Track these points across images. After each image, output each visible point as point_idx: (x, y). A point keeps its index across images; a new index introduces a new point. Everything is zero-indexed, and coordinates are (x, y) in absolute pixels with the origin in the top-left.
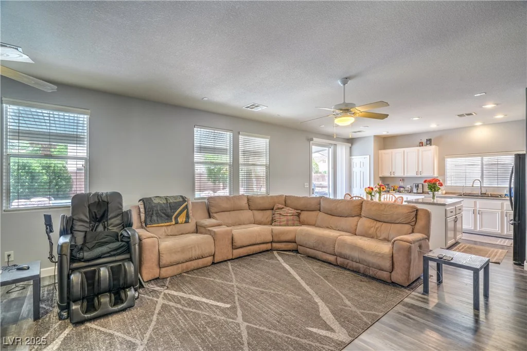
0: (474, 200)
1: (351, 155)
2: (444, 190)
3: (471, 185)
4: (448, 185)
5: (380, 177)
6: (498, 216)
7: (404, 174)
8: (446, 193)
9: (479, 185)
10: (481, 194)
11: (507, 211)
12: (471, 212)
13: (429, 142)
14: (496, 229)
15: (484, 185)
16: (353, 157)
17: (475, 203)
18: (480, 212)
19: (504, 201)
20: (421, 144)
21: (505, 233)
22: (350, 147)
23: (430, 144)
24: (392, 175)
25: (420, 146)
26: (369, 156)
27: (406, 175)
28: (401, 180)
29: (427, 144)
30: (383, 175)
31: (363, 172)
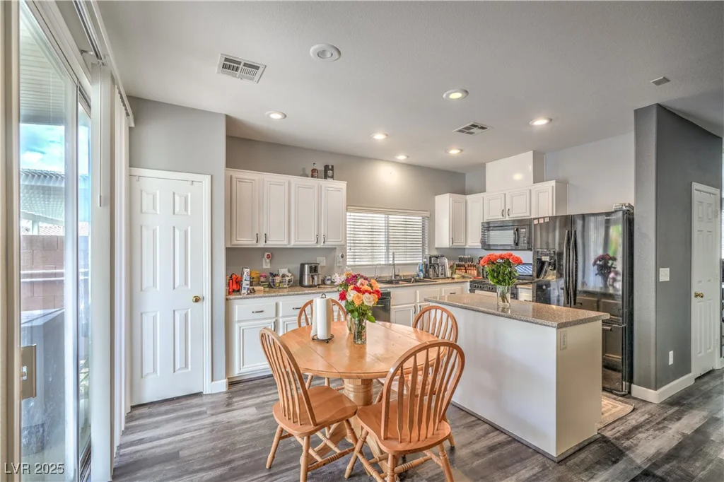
7: (289, 241)
12: (411, 312)
16: (142, 172)
20: (314, 174)
22: (130, 128)
23: (332, 177)
24: (261, 245)
25: (312, 176)
26: (210, 177)
27: (293, 244)
28: (269, 257)
29: (326, 177)
30: (235, 242)
31: (186, 232)
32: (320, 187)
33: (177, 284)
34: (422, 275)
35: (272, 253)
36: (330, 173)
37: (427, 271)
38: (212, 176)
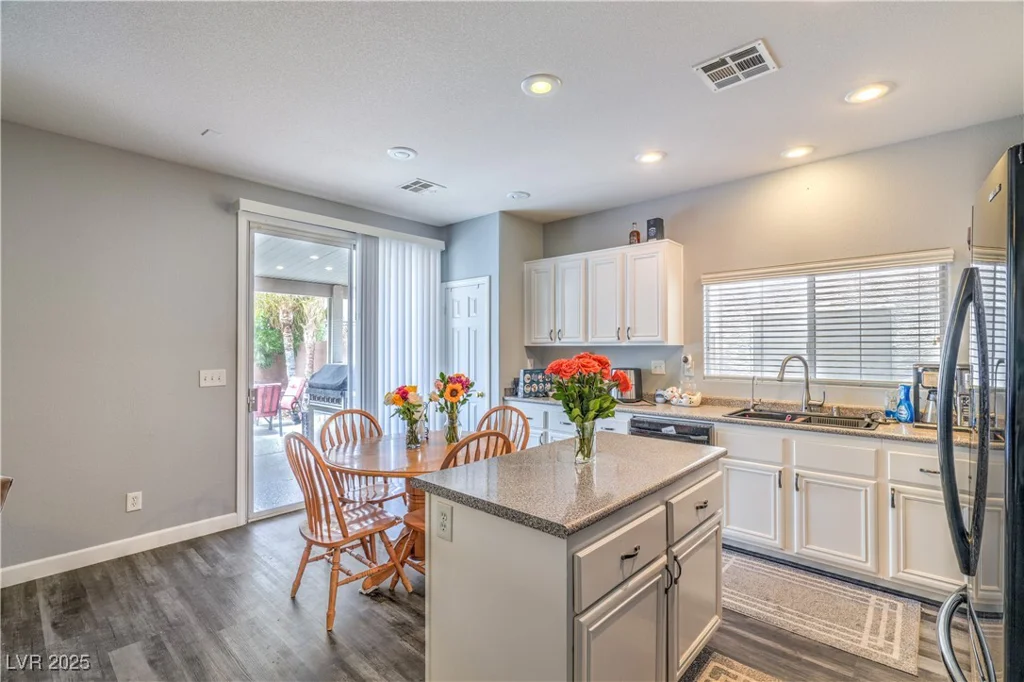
0: (780, 435)
1: (445, 276)
2: (698, 390)
3: (775, 375)
4: (713, 373)
5: (526, 347)
6: (864, 505)
7: (586, 339)
8: (704, 402)
9: (802, 376)
10: (809, 406)
11: (897, 486)
12: (773, 481)
13: (657, 228)
14: (859, 554)
15: (819, 376)
16: (452, 284)
17: (786, 443)
18: (802, 484)
19: (886, 444)
20: (635, 237)
21: (891, 575)
22: (443, 252)
24: (556, 342)
26: (488, 279)
27: (589, 340)
29: (649, 238)
30: (533, 340)
31: (475, 332)
32: (624, 257)
34: (904, 412)
36: (652, 231)
38: (490, 277)
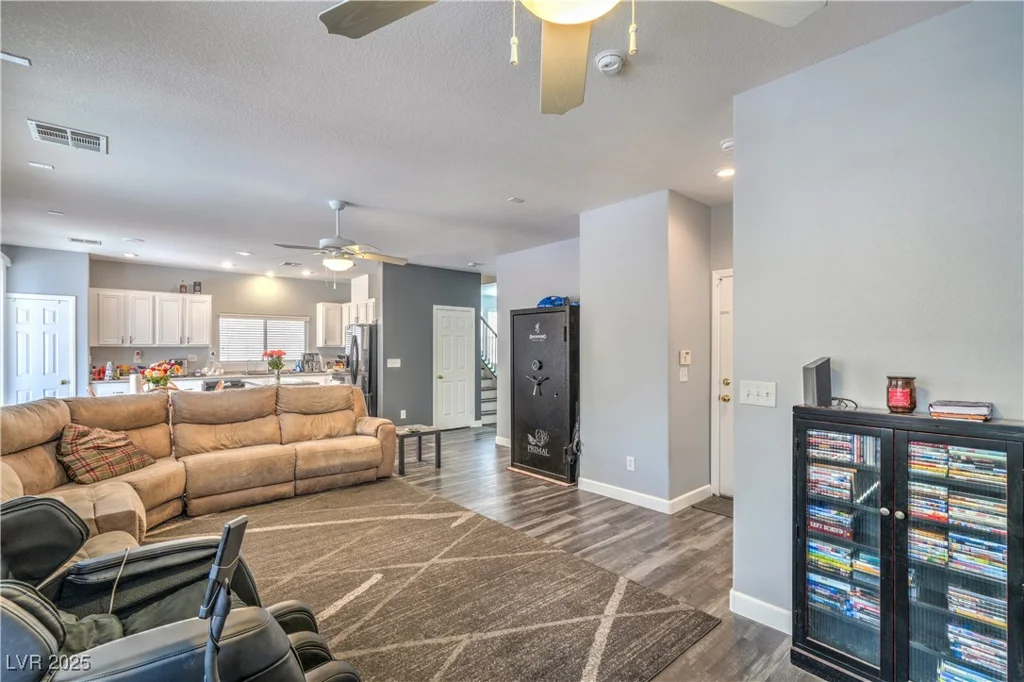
7: (154, 342)
20: (183, 289)
22: (7, 268)
23: (200, 291)
24: (127, 344)
25: (181, 292)
26: (74, 298)
27: (157, 343)
28: (138, 354)
29: (195, 291)
30: (102, 342)
31: (54, 336)
32: (184, 300)
33: (47, 372)
34: (298, 369)
35: (142, 351)
36: (197, 288)
37: (303, 367)
38: (76, 297)
